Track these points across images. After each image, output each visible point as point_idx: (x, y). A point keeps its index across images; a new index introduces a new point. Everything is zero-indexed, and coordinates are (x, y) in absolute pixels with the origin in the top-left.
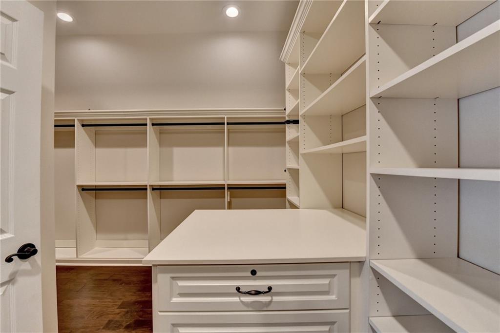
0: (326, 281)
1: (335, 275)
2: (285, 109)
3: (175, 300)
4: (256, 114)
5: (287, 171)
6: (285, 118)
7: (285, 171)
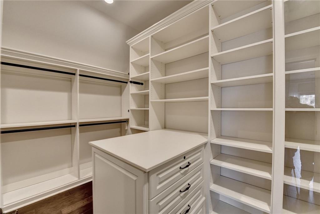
0: (199, 154)
1: (201, 150)
2: (129, 74)
3: (158, 187)
4: (100, 71)
5: (130, 111)
6: (129, 79)
7: (129, 111)
